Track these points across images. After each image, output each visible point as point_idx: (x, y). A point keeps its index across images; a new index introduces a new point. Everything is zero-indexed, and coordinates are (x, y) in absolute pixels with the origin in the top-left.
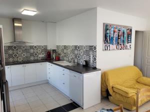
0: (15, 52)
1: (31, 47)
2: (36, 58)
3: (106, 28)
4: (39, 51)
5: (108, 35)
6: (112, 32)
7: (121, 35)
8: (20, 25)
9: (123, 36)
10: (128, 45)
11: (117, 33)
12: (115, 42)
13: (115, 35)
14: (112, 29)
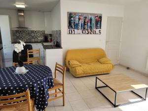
0: (21, 35)
1: (33, 32)
2: (36, 40)
3: (70, 16)
4: (39, 35)
5: (73, 22)
6: (77, 19)
7: (88, 22)
8: (23, 14)
9: (91, 23)
10: (97, 31)
11: (83, 20)
12: (80, 28)
13: (80, 22)
14: (77, 17)
